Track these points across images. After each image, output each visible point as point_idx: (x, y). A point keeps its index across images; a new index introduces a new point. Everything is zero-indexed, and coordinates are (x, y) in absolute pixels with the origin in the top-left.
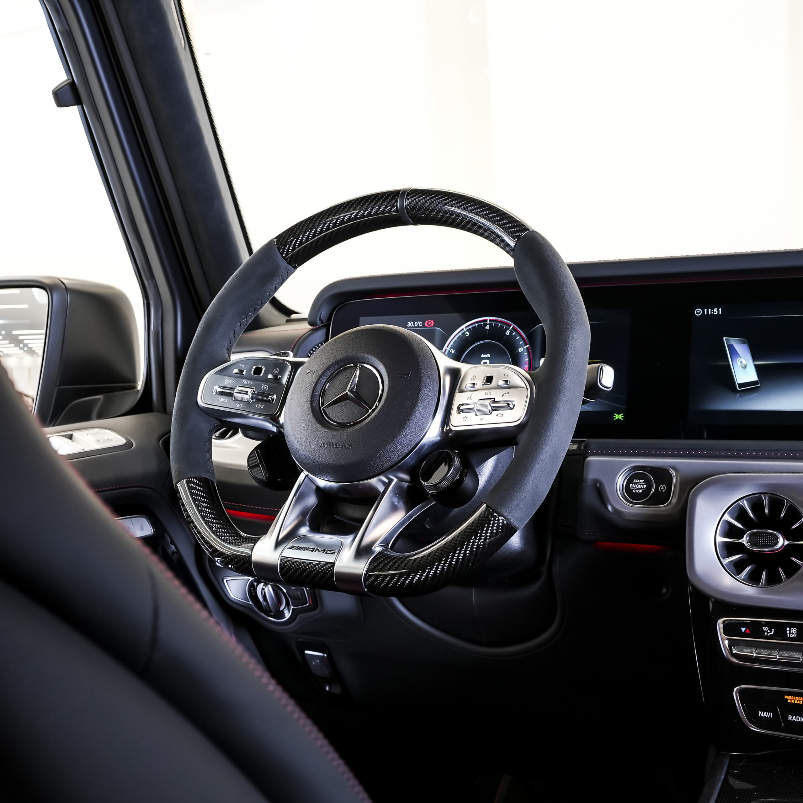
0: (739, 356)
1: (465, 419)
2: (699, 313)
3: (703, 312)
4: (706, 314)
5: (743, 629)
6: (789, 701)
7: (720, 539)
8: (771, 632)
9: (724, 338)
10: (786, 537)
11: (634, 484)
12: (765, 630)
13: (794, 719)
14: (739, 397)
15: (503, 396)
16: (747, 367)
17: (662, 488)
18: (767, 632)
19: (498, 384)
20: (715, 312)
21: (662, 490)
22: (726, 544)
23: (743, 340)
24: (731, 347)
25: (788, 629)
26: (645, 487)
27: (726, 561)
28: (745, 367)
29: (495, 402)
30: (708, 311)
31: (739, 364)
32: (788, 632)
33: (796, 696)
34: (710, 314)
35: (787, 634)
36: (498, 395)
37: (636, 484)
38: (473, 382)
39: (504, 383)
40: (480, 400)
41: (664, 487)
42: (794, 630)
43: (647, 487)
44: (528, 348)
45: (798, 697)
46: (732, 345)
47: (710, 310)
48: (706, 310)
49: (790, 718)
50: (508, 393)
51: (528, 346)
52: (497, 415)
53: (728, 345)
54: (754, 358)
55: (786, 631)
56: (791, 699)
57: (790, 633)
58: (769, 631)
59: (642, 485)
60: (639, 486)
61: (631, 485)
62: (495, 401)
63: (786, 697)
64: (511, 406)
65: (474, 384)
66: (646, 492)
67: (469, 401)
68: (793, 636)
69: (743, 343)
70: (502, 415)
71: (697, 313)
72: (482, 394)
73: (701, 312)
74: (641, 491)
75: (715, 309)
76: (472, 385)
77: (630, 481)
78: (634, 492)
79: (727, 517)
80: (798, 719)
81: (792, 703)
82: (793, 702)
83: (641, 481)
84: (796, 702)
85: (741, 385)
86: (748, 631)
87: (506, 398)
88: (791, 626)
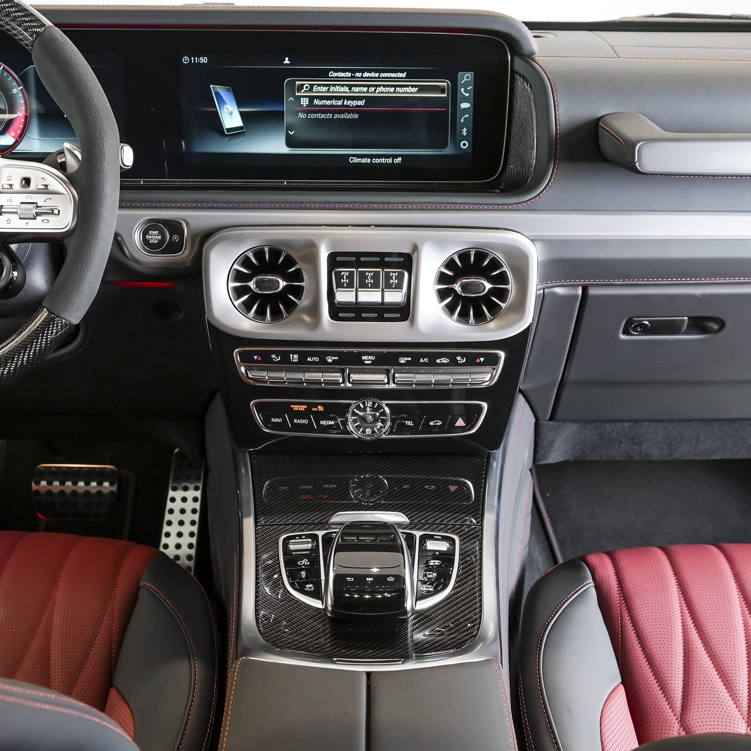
0: (226, 103)
1: (9, 221)
2: (187, 61)
3: (191, 60)
4: (193, 62)
5: (256, 357)
6: (294, 409)
7: (232, 284)
8: (278, 359)
9: (211, 86)
10: (284, 279)
11: (150, 235)
12: (273, 357)
13: (299, 421)
14: (227, 142)
15: (45, 201)
16: (233, 114)
17: (176, 238)
18: (275, 358)
19: (38, 188)
20: (202, 61)
21: (176, 240)
22: (236, 289)
23: (228, 88)
24: (217, 94)
25: (291, 355)
26: (160, 237)
27: (237, 303)
28: (231, 113)
29: (38, 207)
30: (194, 60)
31: (226, 110)
32: (291, 358)
33: (299, 405)
34: (196, 62)
35: (291, 359)
36: (40, 199)
37: (152, 235)
38: (10, 183)
39: (42, 187)
40: (22, 203)
41: (177, 237)
42: (296, 356)
43: (161, 237)
44: (21, 89)
45: (301, 405)
46: (218, 93)
47: (196, 58)
48: (192, 58)
49: (295, 421)
50: (50, 199)
51: (21, 87)
52: (43, 221)
53: (215, 93)
54: (239, 105)
55: (290, 357)
56: (296, 408)
57: (293, 359)
58: (276, 358)
59: (157, 235)
60: (154, 237)
61: (147, 236)
62: (38, 205)
63: (292, 406)
64: (56, 212)
65: (11, 185)
66: (161, 242)
67: (10, 203)
68: (295, 361)
69: (229, 91)
70: (48, 221)
71: (185, 61)
72: (24, 198)
73: (189, 60)
74: (157, 242)
75: (201, 58)
76: (8, 187)
77: (145, 233)
78: (151, 242)
79: (236, 266)
80: (302, 421)
81: (296, 411)
82: (297, 409)
83: (156, 232)
84: (300, 409)
85: (229, 130)
86: (259, 359)
87: (49, 203)
88: (294, 353)
